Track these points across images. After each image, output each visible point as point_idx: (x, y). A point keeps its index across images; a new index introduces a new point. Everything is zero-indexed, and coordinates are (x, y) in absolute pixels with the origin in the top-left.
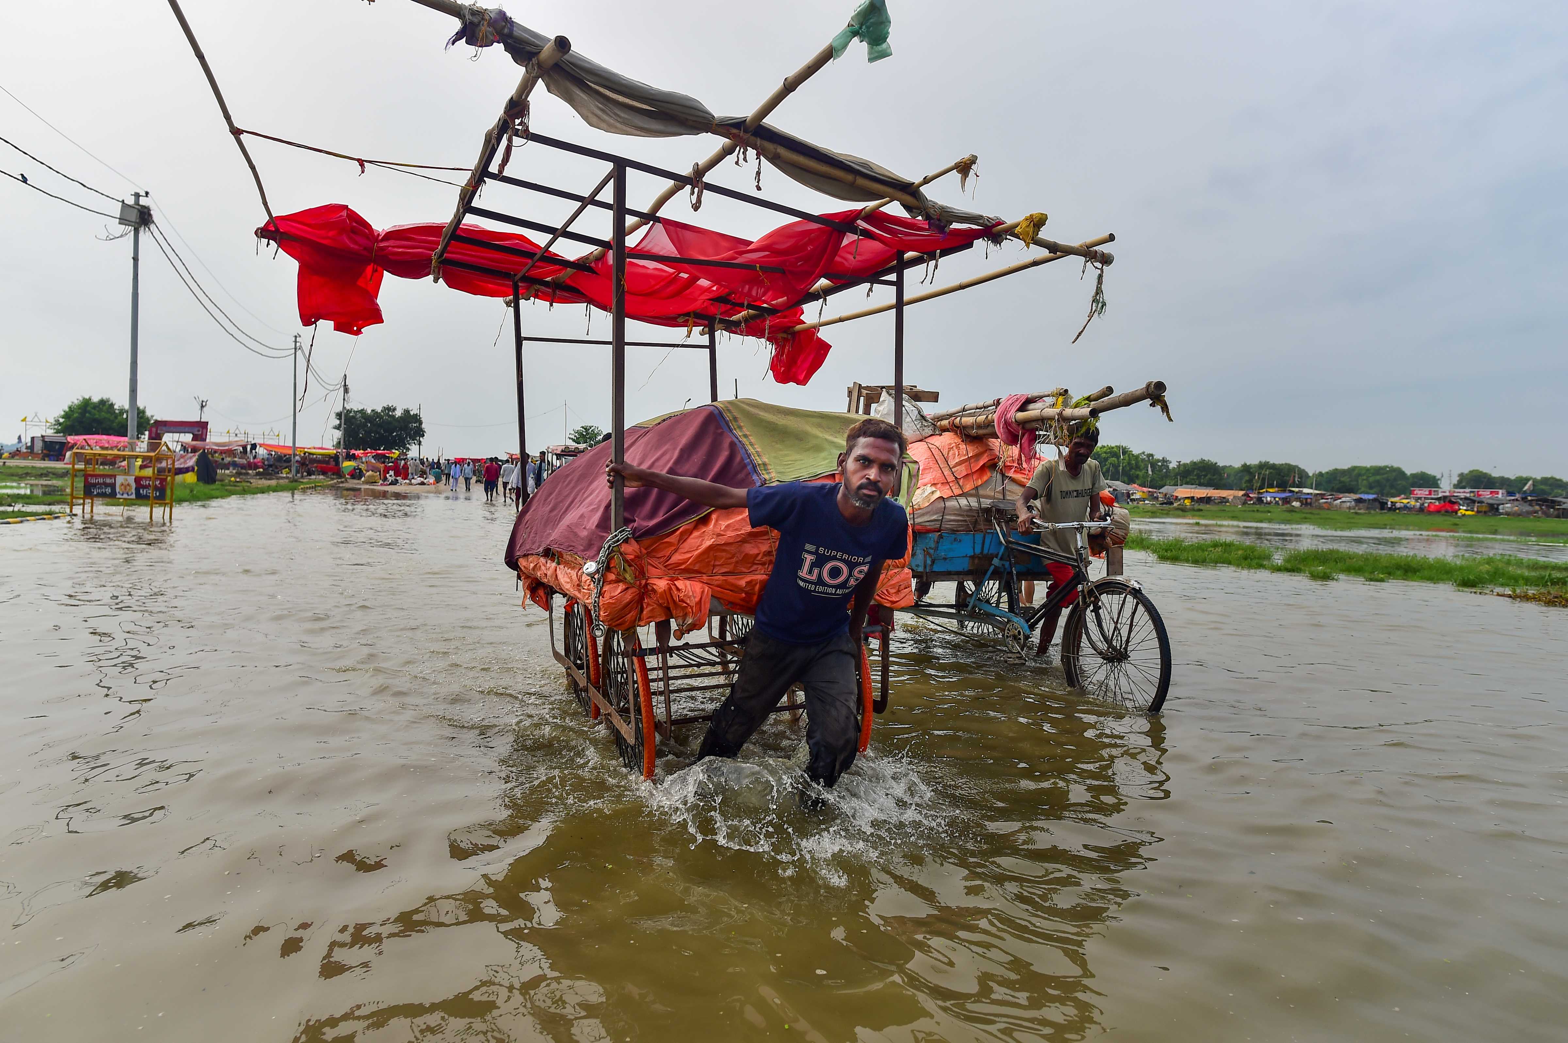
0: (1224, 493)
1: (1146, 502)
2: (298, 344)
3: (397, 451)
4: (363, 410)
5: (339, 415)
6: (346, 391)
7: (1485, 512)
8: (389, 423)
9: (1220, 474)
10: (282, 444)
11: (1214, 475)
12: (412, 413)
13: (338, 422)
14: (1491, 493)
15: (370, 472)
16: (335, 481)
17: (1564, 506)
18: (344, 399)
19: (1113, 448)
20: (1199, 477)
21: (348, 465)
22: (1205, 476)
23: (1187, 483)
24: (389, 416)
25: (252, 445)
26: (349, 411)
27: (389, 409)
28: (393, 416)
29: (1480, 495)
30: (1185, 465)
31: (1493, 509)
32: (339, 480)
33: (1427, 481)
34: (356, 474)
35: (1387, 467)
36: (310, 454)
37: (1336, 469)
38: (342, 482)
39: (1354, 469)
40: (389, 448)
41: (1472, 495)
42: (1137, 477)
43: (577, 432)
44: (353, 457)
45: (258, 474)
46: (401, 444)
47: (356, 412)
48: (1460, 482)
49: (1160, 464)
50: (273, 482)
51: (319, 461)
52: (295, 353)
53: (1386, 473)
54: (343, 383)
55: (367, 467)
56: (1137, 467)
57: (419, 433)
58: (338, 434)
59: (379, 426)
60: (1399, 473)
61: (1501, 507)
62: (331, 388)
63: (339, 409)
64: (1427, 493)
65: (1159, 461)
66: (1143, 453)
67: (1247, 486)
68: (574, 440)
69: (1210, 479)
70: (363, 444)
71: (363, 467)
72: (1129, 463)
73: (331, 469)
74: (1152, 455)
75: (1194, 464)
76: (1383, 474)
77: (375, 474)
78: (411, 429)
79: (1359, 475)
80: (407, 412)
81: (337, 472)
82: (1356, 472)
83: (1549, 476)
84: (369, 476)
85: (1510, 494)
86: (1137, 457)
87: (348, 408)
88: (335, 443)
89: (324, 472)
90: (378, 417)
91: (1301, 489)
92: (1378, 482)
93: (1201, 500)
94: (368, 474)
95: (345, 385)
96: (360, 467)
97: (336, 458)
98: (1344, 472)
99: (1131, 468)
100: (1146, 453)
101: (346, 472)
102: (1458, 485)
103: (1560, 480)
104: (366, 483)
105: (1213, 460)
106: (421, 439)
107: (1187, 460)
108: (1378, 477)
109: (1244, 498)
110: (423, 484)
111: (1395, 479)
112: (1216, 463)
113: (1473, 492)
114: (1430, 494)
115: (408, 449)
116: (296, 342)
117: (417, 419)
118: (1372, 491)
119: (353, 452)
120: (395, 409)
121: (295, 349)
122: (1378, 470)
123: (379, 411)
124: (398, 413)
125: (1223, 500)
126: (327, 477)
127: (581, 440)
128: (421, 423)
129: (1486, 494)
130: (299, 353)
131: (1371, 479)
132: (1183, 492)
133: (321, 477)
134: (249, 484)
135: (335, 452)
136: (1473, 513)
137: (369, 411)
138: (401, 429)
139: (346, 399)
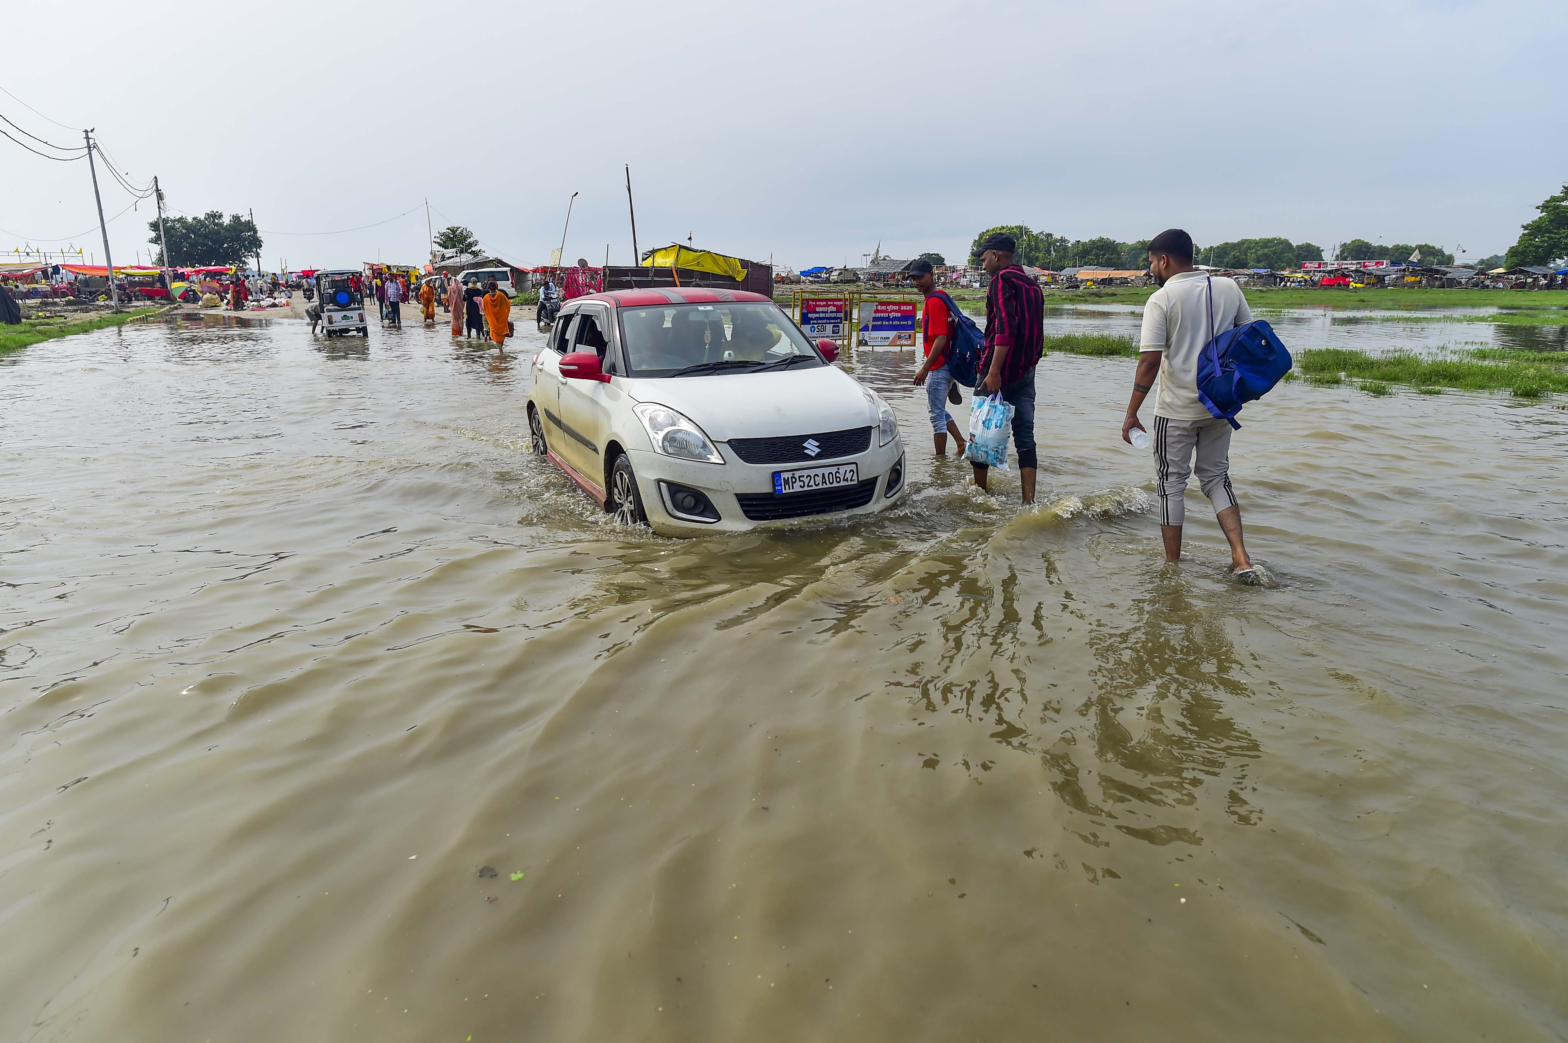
0: (1125, 274)
1: (1052, 286)
2: (91, 142)
3: (232, 267)
4: (181, 218)
5: (155, 226)
6: (160, 197)
7: (1373, 285)
8: (218, 232)
9: (1119, 254)
10: (88, 263)
11: (1112, 255)
12: (243, 220)
13: (153, 234)
14: (1377, 264)
15: (208, 294)
16: (168, 307)
17: (1449, 276)
18: (159, 208)
19: (1013, 229)
20: (1097, 256)
21: (178, 287)
22: (1104, 255)
23: (1085, 264)
24: (216, 225)
25: (53, 267)
26: (166, 221)
27: (214, 216)
28: (221, 225)
29: (1366, 267)
30: (1084, 244)
31: (1380, 280)
32: (172, 306)
33: (1311, 253)
34: (189, 296)
35: (1275, 239)
36: (128, 275)
37: (1227, 243)
38: (176, 308)
39: (1243, 242)
40: (222, 261)
41: (1358, 266)
42: (1037, 259)
43: (443, 234)
44: (183, 277)
45: (69, 303)
46: (235, 256)
47: (174, 221)
48: (1342, 252)
49: (1058, 244)
50: (93, 315)
51: (140, 283)
52: (90, 154)
53: (1274, 246)
54: (154, 188)
55: (202, 287)
56: (1037, 249)
57: (255, 243)
58: (156, 249)
59: (206, 236)
60: (1286, 245)
61: (1386, 278)
62: (140, 194)
63: (154, 218)
64: (1317, 266)
65: (1057, 241)
66: (1042, 233)
67: (1144, 265)
68: (440, 245)
69: (1109, 259)
70: (190, 259)
71: (196, 287)
72: (1029, 245)
73: (157, 293)
74: (1051, 235)
75: (1093, 242)
76: (1270, 247)
77: (214, 297)
78: (245, 240)
79: (1249, 248)
80: (236, 218)
81: (165, 295)
82: (1246, 245)
83: (1424, 244)
84: (207, 300)
85: (1393, 264)
86: (1036, 238)
87: (163, 216)
88: (154, 260)
89: (150, 296)
90: (202, 226)
91: (1197, 266)
92: (1266, 255)
93: (1104, 282)
94: (205, 296)
95: (157, 190)
96: (193, 288)
97: (161, 278)
98: (1234, 246)
99: (1031, 250)
100: (1045, 233)
101: (177, 294)
102: (1342, 257)
103: (1433, 248)
104: (206, 307)
105: (1112, 238)
106: (258, 250)
107: (1085, 239)
108: (1266, 250)
109: (1145, 278)
110: (274, 305)
111: (1282, 252)
112: (1114, 242)
113: (1360, 263)
114: (1320, 267)
115: (245, 263)
116: (87, 138)
117: (250, 226)
118: (1260, 265)
119: (180, 270)
120: (221, 216)
121: (89, 148)
122: (1266, 243)
123: (202, 219)
124: (226, 220)
125: (1124, 282)
126: (157, 303)
127: (449, 244)
128: (255, 232)
129: (1371, 266)
130: (94, 152)
131: (1259, 253)
132: (1085, 273)
133: (148, 303)
134: (63, 320)
135: (159, 271)
136: (1362, 285)
137: (190, 220)
138: (232, 241)
139: (162, 206)
